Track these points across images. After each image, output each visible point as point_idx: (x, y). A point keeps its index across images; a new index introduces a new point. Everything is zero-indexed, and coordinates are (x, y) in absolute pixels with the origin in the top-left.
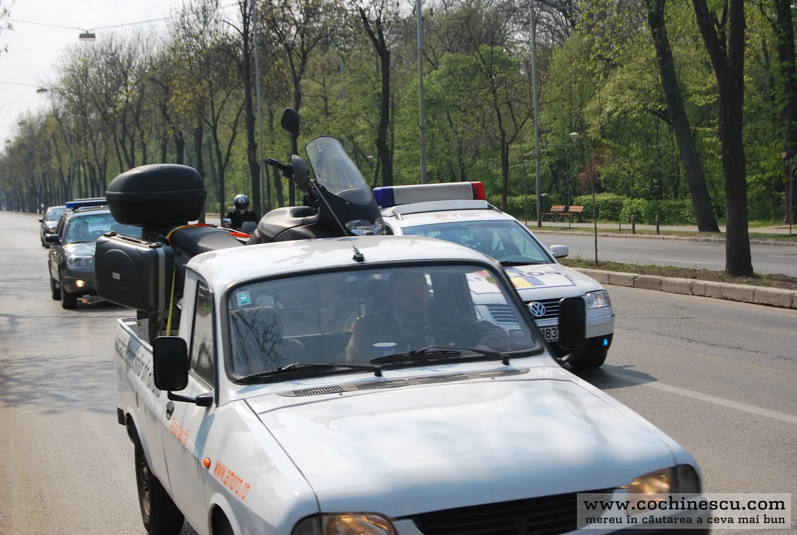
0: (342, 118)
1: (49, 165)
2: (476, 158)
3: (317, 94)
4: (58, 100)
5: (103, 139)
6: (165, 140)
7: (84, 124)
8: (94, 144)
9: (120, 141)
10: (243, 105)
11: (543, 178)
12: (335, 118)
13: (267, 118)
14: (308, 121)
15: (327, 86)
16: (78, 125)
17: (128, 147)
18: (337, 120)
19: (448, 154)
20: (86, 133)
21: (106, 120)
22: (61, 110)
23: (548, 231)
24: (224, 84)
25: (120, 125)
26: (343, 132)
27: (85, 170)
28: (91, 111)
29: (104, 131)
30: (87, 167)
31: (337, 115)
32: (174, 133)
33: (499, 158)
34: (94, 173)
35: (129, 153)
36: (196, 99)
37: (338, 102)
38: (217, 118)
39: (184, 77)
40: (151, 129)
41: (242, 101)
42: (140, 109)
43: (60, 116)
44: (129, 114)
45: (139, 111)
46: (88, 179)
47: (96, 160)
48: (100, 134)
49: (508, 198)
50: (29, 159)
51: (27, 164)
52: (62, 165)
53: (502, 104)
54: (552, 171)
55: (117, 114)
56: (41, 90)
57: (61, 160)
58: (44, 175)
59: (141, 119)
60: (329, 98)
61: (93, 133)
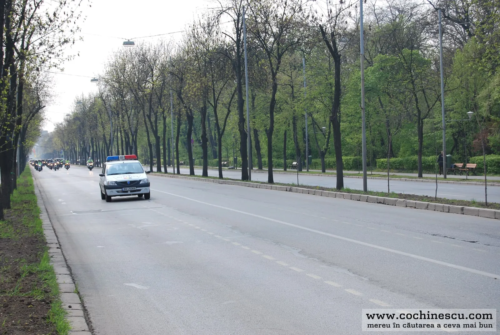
0: (304, 100)
1: (96, 131)
3: (286, 83)
4: (103, 87)
5: (135, 114)
6: (180, 115)
7: (122, 103)
8: (129, 118)
9: (147, 115)
10: (235, 91)
11: (447, 143)
12: (299, 100)
13: (251, 99)
14: (280, 102)
15: (293, 78)
16: (117, 104)
17: (153, 119)
18: (301, 102)
19: (379, 126)
20: (123, 110)
21: (137, 100)
22: (106, 93)
23: (451, 182)
24: (222, 76)
25: (148, 104)
26: (305, 110)
27: (121, 136)
28: (127, 94)
29: (136, 108)
30: (123, 134)
31: (300, 98)
32: (186, 110)
33: (416, 130)
34: (129, 138)
35: (154, 124)
36: (202, 86)
37: (301, 89)
38: (217, 100)
39: (194, 72)
40: (170, 107)
41: (234, 89)
42: (162, 93)
43: (104, 97)
44: (154, 97)
45: (161, 95)
46: (124, 143)
47: (130, 129)
48: (133, 111)
49: (423, 157)
50: (82, 127)
51: (80, 131)
52: (105, 131)
53: (419, 91)
54: (454, 139)
55: (146, 96)
56: (94, 80)
57: (105, 128)
58: (92, 139)
59: (163, 100)
60: (295, 86)
61: (128, 109)
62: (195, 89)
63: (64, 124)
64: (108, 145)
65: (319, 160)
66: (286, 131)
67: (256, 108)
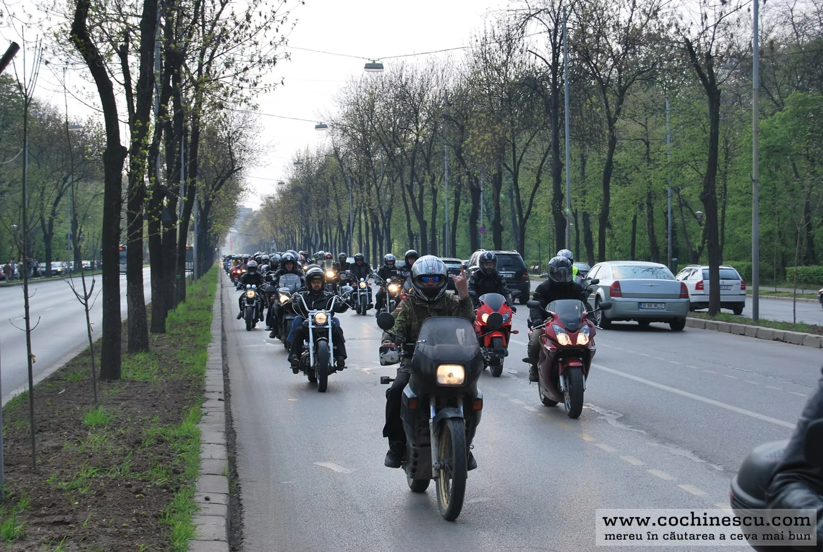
0: (666, 166)
1: (326, 211)
3: (637, 138)
4: (339, 138)
5: (389, 183)
6: (459, 187)
7: (368, 165)
8: (378, 189)
9: (407, 186)
10: (549, 149)
12: (657, 166)
13: (579, 163)
14: (626, 168)
15: (649, 128)
16: (360, 167)
17: (417, 193)
18: (660, 168)
20: (369, 176)
21: (393, 161)
22: (342, 150)
24: (527, 124)
25: (408, 168)
26: (667, 183)
27: (366, 218)
28: (374, 152)
29: (390, 174)
30: (368, 216)
31: (659, 162)
32: (469, 178)
34: (378, 223)
35: (417, 200)
36: (495, 140)
37: (662, 147)
38: (519, 162)
39: (483, 115)
40: (444, 173)
41: (546, 144)
42: (432, 150)
43: (341, 156)
44: (419, 155)
45: (430, 153)
46: (370, 229)
47: (380, 207)
48: (386, 178)
50: (304, 204)
51: (302, 210)
52: (341, 211)
55: (406, 155)
56: (321, 126)
57: (340, 206)
58: (320, 223)
59: (432, 161)
60: (651, 141)
61: (378, 176)
62: (482, 144)
63: (277, 197)
64: (345, 233)
66: (635, 217)
67: (587, 177)
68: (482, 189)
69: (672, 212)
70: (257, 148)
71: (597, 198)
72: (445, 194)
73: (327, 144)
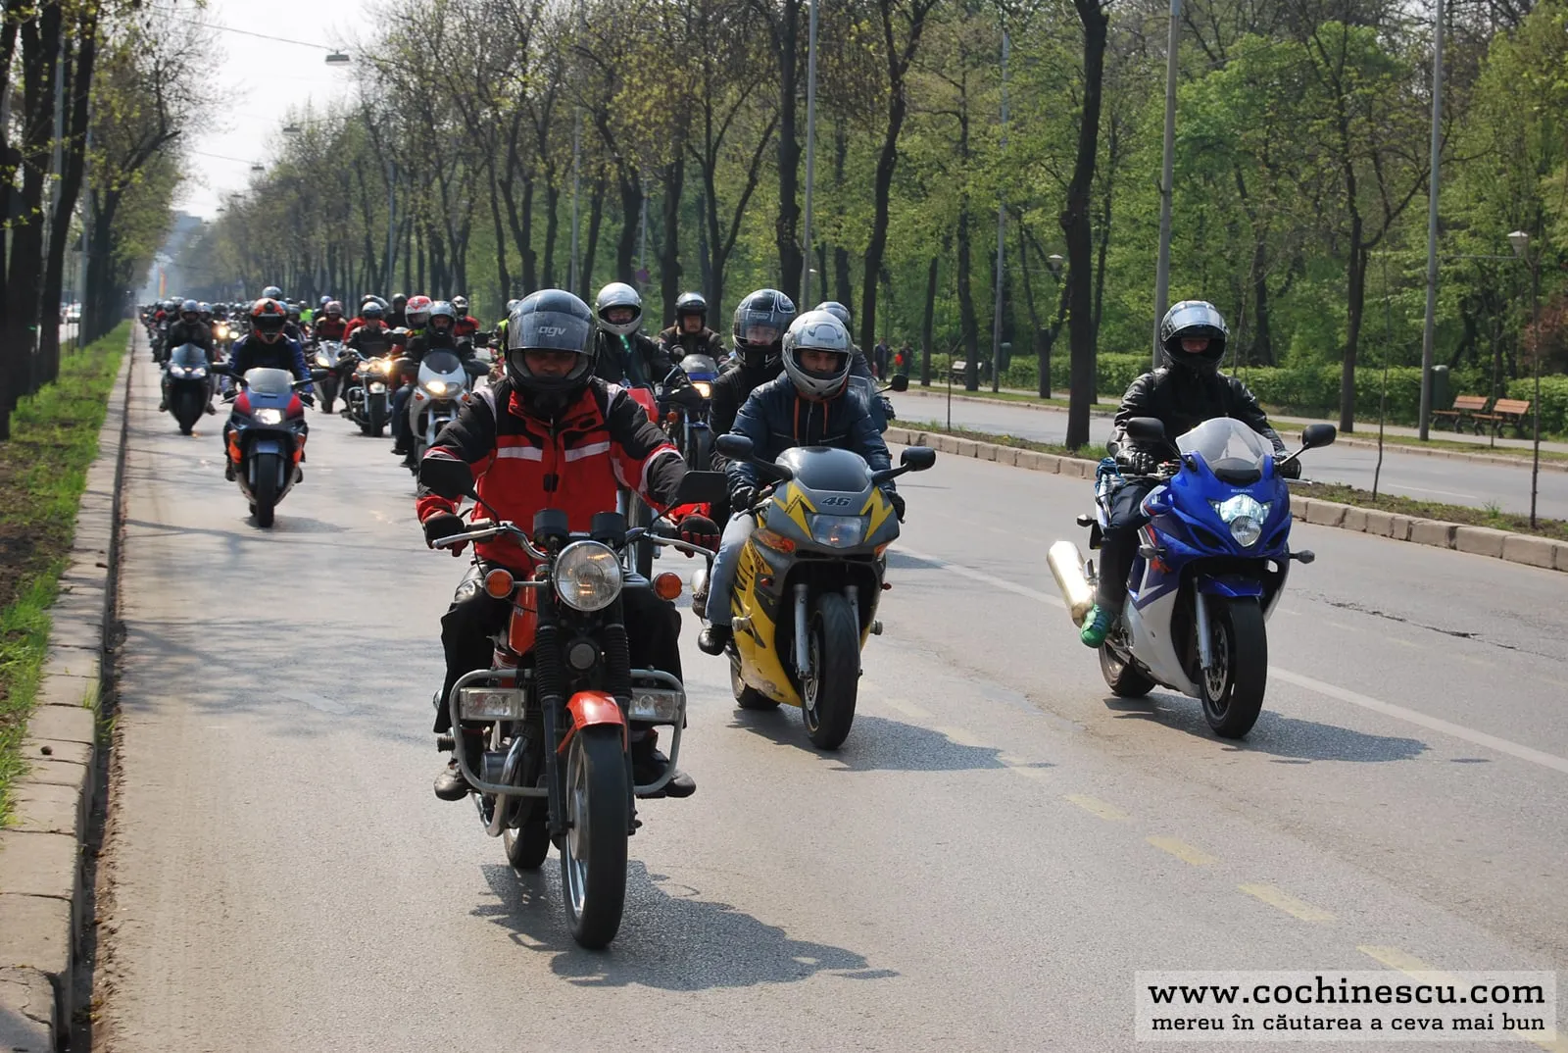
0: (998, 164)
1: (344, 227)
2: (1295, 275)
3: (945, 108)
4: (373, 85)
5: (466, 177)
6: (601, 186)
7: (427, 141)
8: (444, 187)
9: (501, 182)
10: (775, 120)
11: (1440, 331)
12: (981, 164)
13: (831, 153)
14: (922, 166)
15: (969, 91)
16: (412, 142)
17: (518, 199)
18: (986, 169)
19: (1232, 263)
20: (428, 161)
21: (475, 133)
22: (380, 108)
23: (1439, 451)
24: (736, 70)
25: (505, 147)
26: (998, 197)
27: (420, 243)
28: (443, 112)
29: (469, 158)
30: (425, 239)
31: (986, 157)
32: (619, 170)
33: (1343, 282)
34: (442, 254)
35: (519, 212)
36: (672, 97)
37: (991, 127)
38: (717, 145)
39: (649, 48)
40: (570, 161)
41: (771, 112)
42: (551, 115)
43: (376, 121)
44: (524, 123)
45: (546, 121)
46: (427, 262)
47: (447, 222)
48: (460, 167)
49: (1358, 372)
50: (302, 211)
51: (297, 222)
52: (372, 228)
53: (1360, 156)
54: (1465, 316)
55: (500, 122)
56: (337, 58)
57: (371, 218)
58: (332, 248)
59: (550, 135)
60: (972, 117)
61: (445, 162)
62: (649, 104)
63: (250, 197)
64: (379, 272)
65: (1032, 362)
66: (935, 261)
67: (846, 181)
68: (645, 194)
69: (1005, 257)
70: (212, 96)
71: (866, 221)
72: (574, 201)
73: (349, 95)
